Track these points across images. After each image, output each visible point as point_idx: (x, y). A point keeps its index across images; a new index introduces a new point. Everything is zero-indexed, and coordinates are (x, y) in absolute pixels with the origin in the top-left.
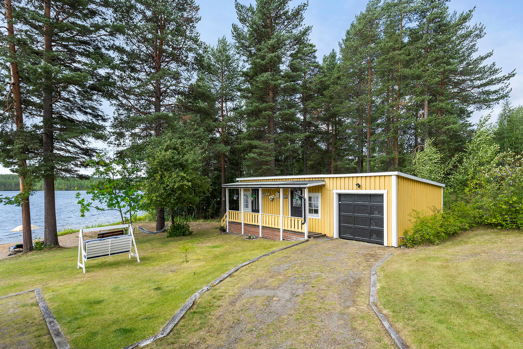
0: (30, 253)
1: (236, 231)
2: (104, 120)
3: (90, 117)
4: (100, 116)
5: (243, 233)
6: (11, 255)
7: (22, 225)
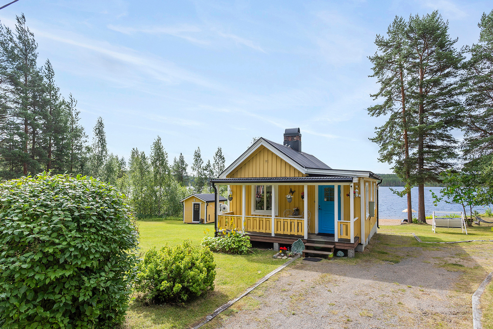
0: (411, 224)
2: (455, 142)
3: (445, 142)
4: (452, 140)
6: (402, 224)
7: (407, 209)
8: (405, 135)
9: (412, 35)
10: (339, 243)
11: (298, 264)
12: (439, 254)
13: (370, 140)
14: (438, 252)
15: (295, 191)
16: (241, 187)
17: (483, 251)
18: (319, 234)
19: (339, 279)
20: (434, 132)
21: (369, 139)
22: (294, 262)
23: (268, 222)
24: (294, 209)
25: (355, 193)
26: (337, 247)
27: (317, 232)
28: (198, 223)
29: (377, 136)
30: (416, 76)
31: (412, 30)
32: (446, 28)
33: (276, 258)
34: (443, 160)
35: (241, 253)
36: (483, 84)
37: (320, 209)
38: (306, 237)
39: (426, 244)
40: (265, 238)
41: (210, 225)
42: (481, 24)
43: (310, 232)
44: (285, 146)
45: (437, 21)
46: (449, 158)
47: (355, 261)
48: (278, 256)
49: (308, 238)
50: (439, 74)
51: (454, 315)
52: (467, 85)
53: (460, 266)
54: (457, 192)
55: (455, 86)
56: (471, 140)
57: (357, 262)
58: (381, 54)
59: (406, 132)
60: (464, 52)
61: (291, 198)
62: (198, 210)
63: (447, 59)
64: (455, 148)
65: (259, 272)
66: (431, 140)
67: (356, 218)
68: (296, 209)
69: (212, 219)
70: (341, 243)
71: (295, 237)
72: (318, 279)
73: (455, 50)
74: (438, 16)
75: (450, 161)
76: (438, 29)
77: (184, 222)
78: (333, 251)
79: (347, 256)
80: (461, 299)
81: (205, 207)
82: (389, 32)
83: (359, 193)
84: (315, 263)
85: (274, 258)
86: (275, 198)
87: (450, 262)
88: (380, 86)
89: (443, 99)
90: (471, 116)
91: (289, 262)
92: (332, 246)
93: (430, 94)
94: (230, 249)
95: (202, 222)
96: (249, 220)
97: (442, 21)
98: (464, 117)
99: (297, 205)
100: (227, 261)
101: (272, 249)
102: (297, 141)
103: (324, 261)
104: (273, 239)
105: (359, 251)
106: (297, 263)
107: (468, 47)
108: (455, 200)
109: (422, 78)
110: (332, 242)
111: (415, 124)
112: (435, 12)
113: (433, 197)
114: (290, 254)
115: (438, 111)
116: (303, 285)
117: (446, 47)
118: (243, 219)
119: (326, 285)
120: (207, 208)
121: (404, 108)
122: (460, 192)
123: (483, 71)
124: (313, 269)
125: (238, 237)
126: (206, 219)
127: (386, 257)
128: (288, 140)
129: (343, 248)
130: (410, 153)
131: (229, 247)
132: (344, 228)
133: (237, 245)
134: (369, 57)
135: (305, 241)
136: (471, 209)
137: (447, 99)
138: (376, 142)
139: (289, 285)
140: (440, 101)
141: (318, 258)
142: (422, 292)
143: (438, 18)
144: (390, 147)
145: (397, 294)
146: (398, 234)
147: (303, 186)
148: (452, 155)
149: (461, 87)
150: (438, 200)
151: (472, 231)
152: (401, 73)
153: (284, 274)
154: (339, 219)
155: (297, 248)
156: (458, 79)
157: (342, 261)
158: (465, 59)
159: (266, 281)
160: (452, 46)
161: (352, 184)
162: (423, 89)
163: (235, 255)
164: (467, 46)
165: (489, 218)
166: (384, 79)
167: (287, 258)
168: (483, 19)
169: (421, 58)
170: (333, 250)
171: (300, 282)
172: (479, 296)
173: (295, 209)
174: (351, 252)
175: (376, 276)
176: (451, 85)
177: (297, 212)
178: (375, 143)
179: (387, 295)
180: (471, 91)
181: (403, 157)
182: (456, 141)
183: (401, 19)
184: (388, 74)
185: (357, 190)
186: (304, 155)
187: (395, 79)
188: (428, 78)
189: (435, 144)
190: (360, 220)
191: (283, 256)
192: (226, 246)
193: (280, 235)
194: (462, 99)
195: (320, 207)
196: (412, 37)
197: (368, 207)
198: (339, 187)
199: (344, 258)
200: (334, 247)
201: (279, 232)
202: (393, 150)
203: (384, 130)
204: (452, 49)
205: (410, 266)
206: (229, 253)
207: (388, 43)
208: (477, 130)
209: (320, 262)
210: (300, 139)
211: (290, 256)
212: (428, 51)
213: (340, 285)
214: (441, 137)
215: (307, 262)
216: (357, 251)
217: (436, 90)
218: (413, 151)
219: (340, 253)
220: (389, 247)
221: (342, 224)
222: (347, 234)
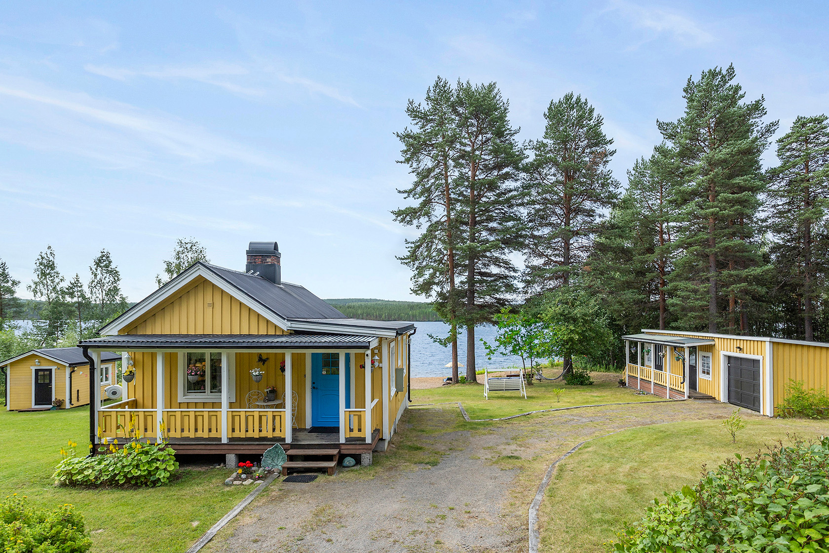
0: (457, 385)
1: (634, 386)
2: (515, 271)
3: (503, 269)
4: (511, 268)
5: (639, 388)
6: (444, 385)
7: (452, 363)
8: (449, 255)
9: (461, 110)
10: (348, 444)
11: (273, 493)
12: (491, 440)
13: (398, 259)
14: (490, 437)
15: (267, 359)
16: (153, 357)
17: (543, 429)
18: (314, 430)
19: (346, 513)
20: (488, 254)
21: (396, 257)
22: (266, 490)
23: (214, 418)
24: (266, 391)
25: (373, 362)
26: (344, 452)
27: (308, 425)
28: (49, 410)
29: (409, 254)
30: (465, 172)
31: (461, 103)
32: (506, 109)
33: (231, 485)
34: (500, 294)
35: (155, 483)
36: (548, 196)
37: (314, 388)
38: (289, 440)
39: (476, 424)
40: (209, 447)
41: (80, 410)
42: (548, 115)
43: (296, 426)
44: (249, 274)
45: (495, 97)
46: (507, 292)
47: (372, 472)
48: (235, 479)
49: (294, 439)
50: (496, 174)
51: (507, 546)
52: (529, 194)
53: (517, 458)
54: (516, 340)
55: (515, 193)
56: (533, 268)
57: (376, 473)
58: (416, 130)
59: (451, 252)
60: (527, 149)
61: (260, 375)
62: (47, 381)
63: (506, 154)
64: (515, 278)
65: (195, 524)
66: (484, 265)
67: (376, 401)
68: (270, 389)
69: (85, 399)
70: (350, 444)
71: (268, 441)
72: (310, 518)
73: (517, 144)
74: (496, 91)
75: (508, 296)
76: (496, 110)
77: (8, 408)
78: (337, 460)
79: (360, 464)
80: (516, 516)
81: (68, 376)
82: (428, 98)
83: (381, 361)
84: (304, 486)
85: (227, 485)
86: (229, 371)
87: (505, 453)
88: (414, 178)
89: (500, 209)
90: (534, 237)
91: (256, 491)
92: (335, 452)
93: (484, 199)
94: (128, 480)
95: (59, 406)
96: (173, 418)
97: (501, 100)
98: (525, 237)
99: (272, 383)
100: (121, 508)
101: (222, 465)
102: (273, 265)
103: (321, 478)
104: (226, 447)
105: (379, 450)
106: (272, 491)
107: (532, 143)
108: (514, 351)
109: (474, 175)
110: (335, 444)
111: (463, 240)
112: (492, 84)
113: (486, 348)
114: (259, 472)
115: (493, 225)
116: (283, 536)
117: (506, 137)
118: (159, 417)
119: (324, 530)
120: (71, 378)
121: (448, 216)
122: (519, 340)
123: (548, 179)
124: (302, 499)
125: (147, 453)
126: (71, 399)
127: (420, 455)
128: (255, 262)
129: (353, 452)
130: (458, 280)
131: (125, 476)
132: (355, 420)
133: (144, 471)
134: (396, 133)
135: (287, 446)
136: (532, 362)
137: (505, 209)
138: (406, 263)
139: (256, 541)
140: (496, 211)
141: (310, 474)
142: (468, 515)
143: (496, 94)
144: (427, 274)
145: (434, 525)
146: (437, 406)
147: (284, 354)
148: (510, 288)
149: (523, 195)
150: (492, 352)
151: (532, 392)
152: (445, 164)
153: (247, 520)
154: (348, 405)
155: (272, 459)
156: (519, 184)
157: (352, 474)
158: (527, 158)
159: (209, 542)
160: (513, 138)
161: (369, 352)
162: (475, 192)
163: (141, 490)
164: (530, 141)
165: (552, 369)
166: (421, 169)
167: (252, 483)
168: (550, 109)
169: (473, 146)
170: (337, 458)
171: (276, 532)
172: (537, 508)
173: (268, 390)
174: (367, 458)
175: (404, 496)
176: (511, 191)
177: (272, 395)
178: (405, 266)
179: (420, 530)
180: (533, 202)
181: (447, 288)
182: (516, 269)
183: (446, 83)
184: (427, 162)
185: (377, 358)
186: (286, 289)
187: (437, 171)
188: (482, 176)
189: (488, 271)
190: (381, 403)
191: (245, 480)
192: (119, 474)
193: (240, 439)
194: (523, 212)
195: (314, 385)
196: (461, 112)
197: (394, 379)
198: (348, 356)
199: (355, 468)
200: (339, 452)
201: (237, 434)
202: (433, 276)
203: (419, 247)
204: (513, 142)
205: (453, 468)
206: (126, 486)
207: (425, 115)
208: (541, 255)
209: (314, 483)
210: (279, 262)
211: (259, 478)
212: (482, 138)
213: (347, 524)
214: (496, 262)
215: (291, 485)
216: (376, 451)
217: (491, 196)
218: (460, 279)
219: (349, 461)
220: (425, 435)
221: (352, 414)
222: (360, 430)
